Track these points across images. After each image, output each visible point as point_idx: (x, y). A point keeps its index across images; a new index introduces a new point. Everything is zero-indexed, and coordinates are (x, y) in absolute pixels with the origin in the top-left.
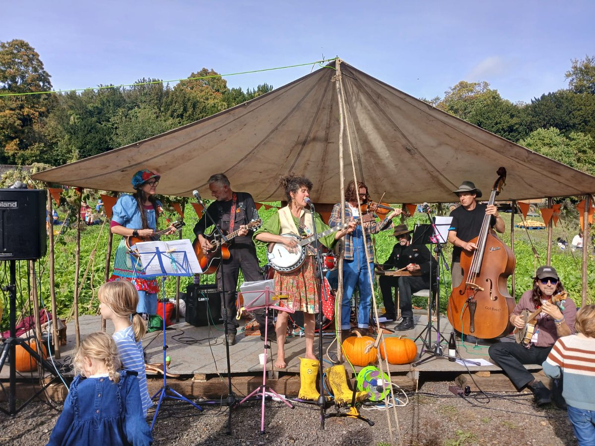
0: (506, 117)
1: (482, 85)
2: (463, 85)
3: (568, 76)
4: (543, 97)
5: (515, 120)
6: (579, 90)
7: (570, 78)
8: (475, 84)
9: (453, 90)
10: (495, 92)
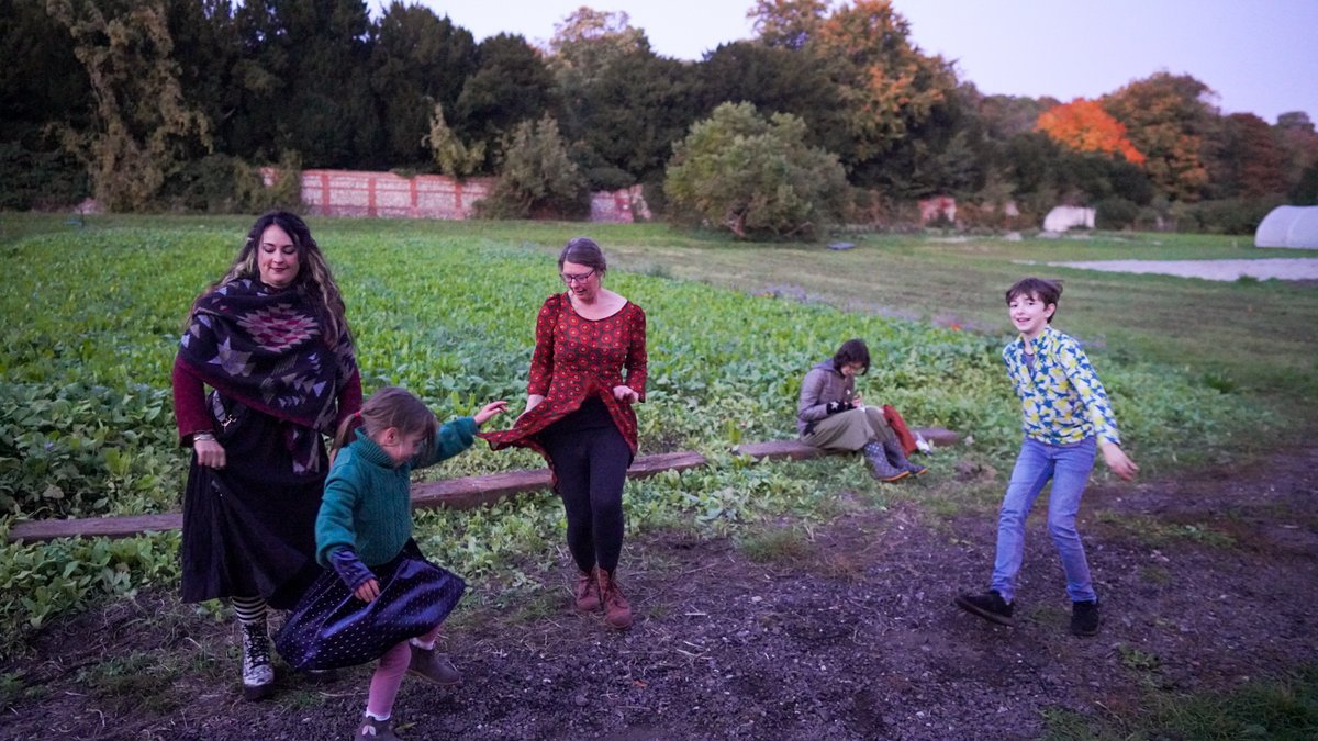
0: (664, 81)
1: (618, 16)
2: (585, 14)
3: (750, 15)
4: (720, 48)
5: (678, 87)
6: (769, 39)
7: (755, 19)
8: (607, 14)
9: (567, 20)
10: (641, 31)
